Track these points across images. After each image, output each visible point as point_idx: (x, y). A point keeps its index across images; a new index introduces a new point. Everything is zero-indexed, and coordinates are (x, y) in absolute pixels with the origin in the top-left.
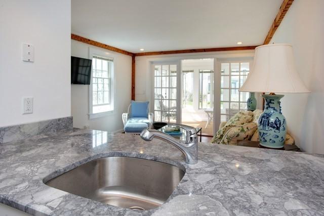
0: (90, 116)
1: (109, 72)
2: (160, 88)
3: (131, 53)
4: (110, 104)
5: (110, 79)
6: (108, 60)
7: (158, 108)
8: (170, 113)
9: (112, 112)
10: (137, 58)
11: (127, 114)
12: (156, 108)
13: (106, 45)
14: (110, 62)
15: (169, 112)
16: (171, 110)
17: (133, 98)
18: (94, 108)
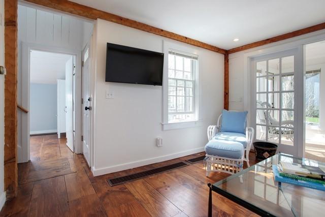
0: (165, 126)
1: (193, 72)
2: (264, 93)
3: (223, 50)
4: (193, 112)
5: (194, 82)
6: (190, 57)
7: (262, 121)
8: (282, 129)
9: (195, 122)
10: (231, 56)
11: (214, 127)
12: (258, 121)
13: (186, 38)
14: (194, 60)
15: (280, 127)
16: (284, 126)
17: (226, 106)
18: (170, 117)
